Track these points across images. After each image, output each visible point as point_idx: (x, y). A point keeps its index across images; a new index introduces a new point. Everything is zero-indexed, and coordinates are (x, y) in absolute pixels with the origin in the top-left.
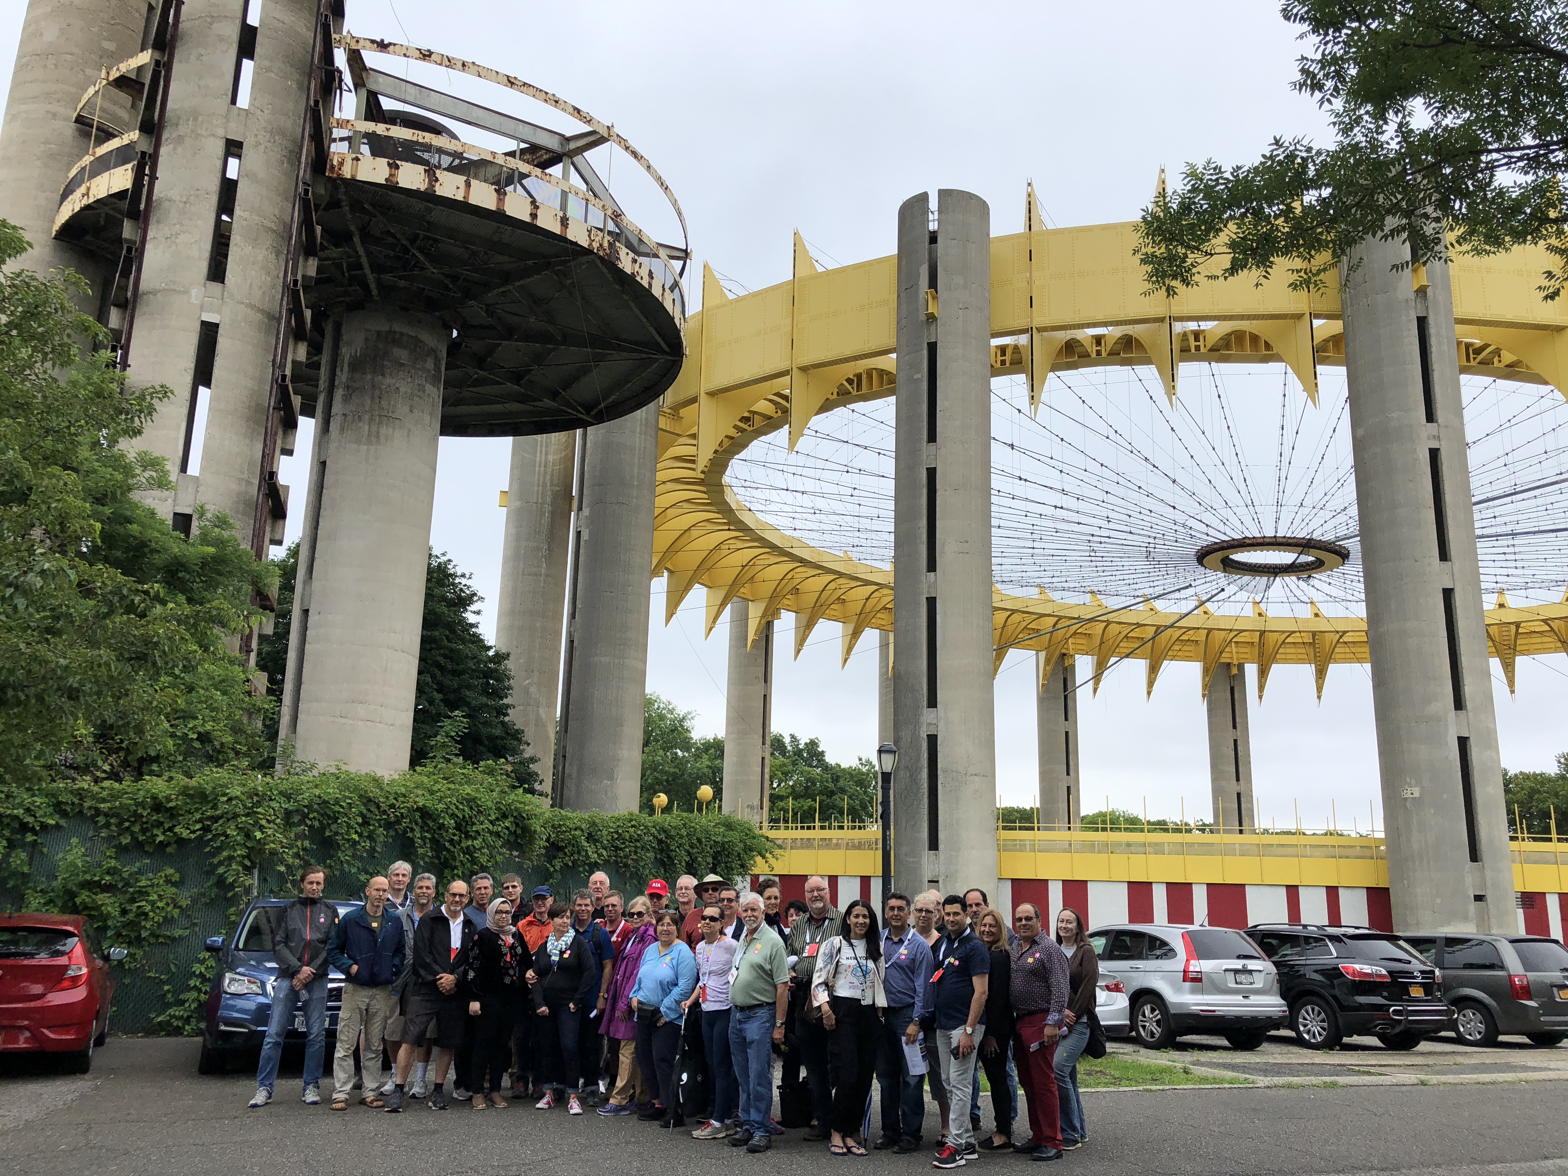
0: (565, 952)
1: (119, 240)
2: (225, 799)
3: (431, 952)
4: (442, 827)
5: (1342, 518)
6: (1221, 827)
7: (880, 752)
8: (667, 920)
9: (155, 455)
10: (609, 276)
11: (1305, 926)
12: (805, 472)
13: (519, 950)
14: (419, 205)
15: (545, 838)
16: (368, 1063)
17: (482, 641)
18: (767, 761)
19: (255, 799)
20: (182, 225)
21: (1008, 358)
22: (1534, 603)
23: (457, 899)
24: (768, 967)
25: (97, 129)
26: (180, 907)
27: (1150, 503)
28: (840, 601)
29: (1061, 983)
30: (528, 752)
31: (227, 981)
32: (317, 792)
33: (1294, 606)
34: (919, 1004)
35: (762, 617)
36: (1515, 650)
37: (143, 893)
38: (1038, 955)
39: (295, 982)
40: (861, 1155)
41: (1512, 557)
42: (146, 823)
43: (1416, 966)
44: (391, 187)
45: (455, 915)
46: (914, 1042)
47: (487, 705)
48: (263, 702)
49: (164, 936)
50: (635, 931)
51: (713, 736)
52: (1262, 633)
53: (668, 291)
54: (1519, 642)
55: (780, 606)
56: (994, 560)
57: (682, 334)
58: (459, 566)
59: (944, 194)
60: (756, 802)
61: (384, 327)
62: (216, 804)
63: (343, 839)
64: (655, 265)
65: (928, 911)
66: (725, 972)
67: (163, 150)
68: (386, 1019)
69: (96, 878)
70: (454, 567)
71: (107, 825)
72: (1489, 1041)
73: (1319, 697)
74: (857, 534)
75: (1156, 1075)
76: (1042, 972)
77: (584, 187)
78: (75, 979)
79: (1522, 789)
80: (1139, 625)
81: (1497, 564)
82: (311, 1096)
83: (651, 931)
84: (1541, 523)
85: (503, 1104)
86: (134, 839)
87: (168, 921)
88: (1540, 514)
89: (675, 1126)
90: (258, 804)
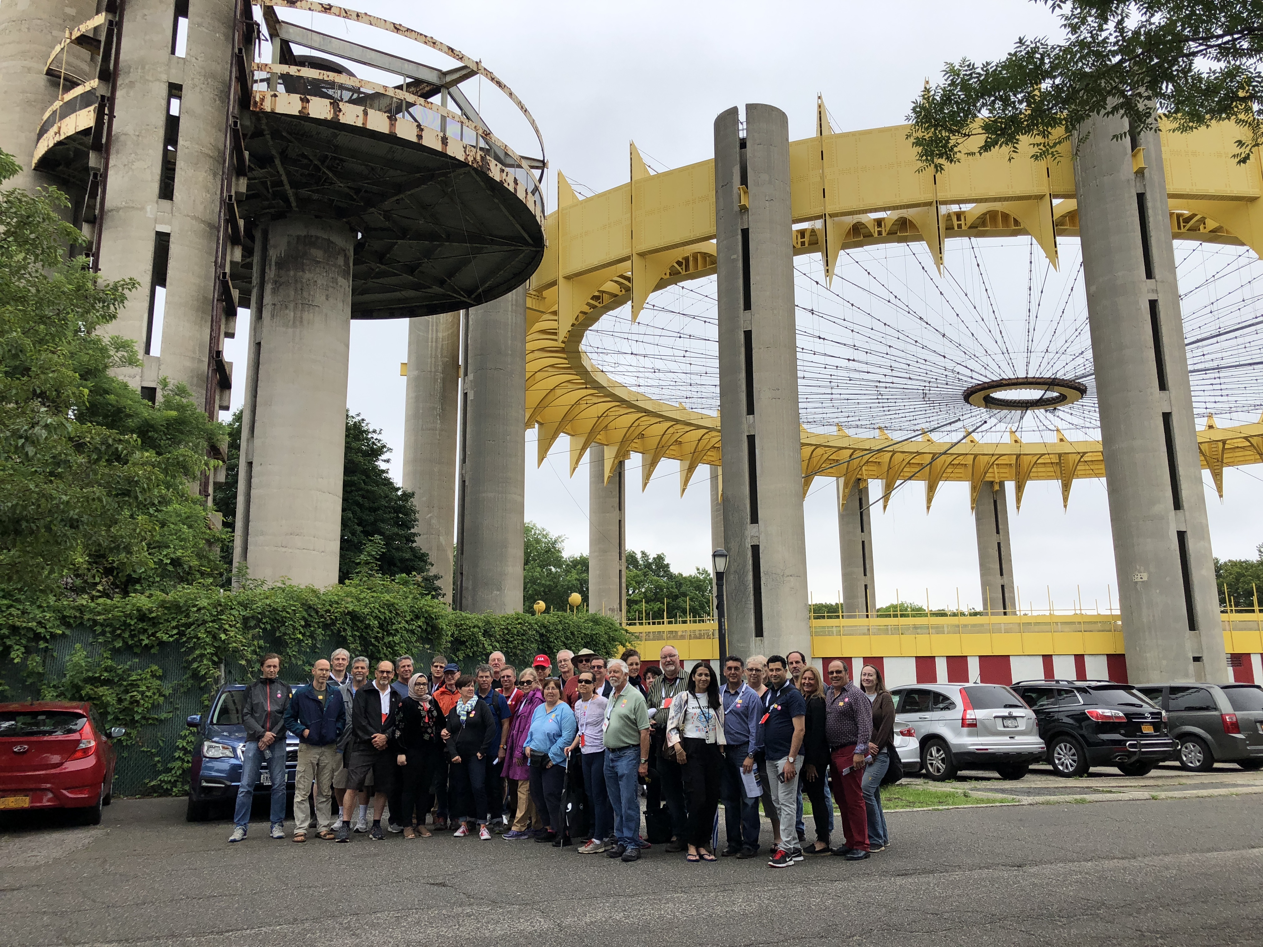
0: (470, 713)
1: (87, 169)
2: (195, 609)
3: (366, 718)
4: (368, 626)
5: (1080, 360)
6: (989, 611)
7: (714, 556)
8: (552, 684)
9: (125, 338)
10: (482, 184)
11: (1057, 681)
12: (646, 339)
13: (435, 713)
14: (326, 132)
15: (450, 633)
16: (320, 806)
17: (392, 483)
18: (623, 573)
19: (219, 608)
20: (136, 154)
21: (806, 240)
22: (1236, 424)
23: (385, 675)
24: (633, 717)
25: (64, 79)
26: (164, 696)
27: (925, 354)
28: (678, 443)
29: (866, 721)
30: (433, 571)
31: (206, 748)
32: (268, 602)
33: (1043, 433)
34: (752, 742)
35: (616, 458)
36: (1222, 462)
37: (134, 685)
38: (847, 700)
39: (260, 744)
40: (712, 860)
41: (1219, 387)
42: (134, 630)
43: (1147, 709)
44: (304, 117)
45: (384, 687)
46: (749, 772)
47: (397, 534)
48: (221, 534)
49: (154, 719)
50: (525, 695)
51: (579, 555)
52: (1018, 456)
53: (530, 194)
54: (1225, 456)
55: (629, 448)
56: (801, 405)
57: (543, 229)
58: (372, 423)
59: (750, 108)
60: (616, 606)
61: (303, 233)
62: (188, 614)
63: (291, 638)
64: (519, 174)
65: (757, 670)
66: (598, 723)
67: (119, 94)
68: (333, 771)
69: (97, 675)
70: (367, 424)
71: (103, 633)
72: (1206, 767)
73: (1065, 506)
74: (689, 388)
75: (942, 799)
76: (850, 713)
77: (459, 112)
78: (86, 751)
79: (1231, 574)
80: (918, 453)
81: (1206, 393)
82: (277, 832)
83: (539, 695)
84: (1241, 359)
85: (428, 834)
86: (126, 643)
87: (156, 707)
88: (1240, 351)
89: (564, 845)
90: (222, 612)
